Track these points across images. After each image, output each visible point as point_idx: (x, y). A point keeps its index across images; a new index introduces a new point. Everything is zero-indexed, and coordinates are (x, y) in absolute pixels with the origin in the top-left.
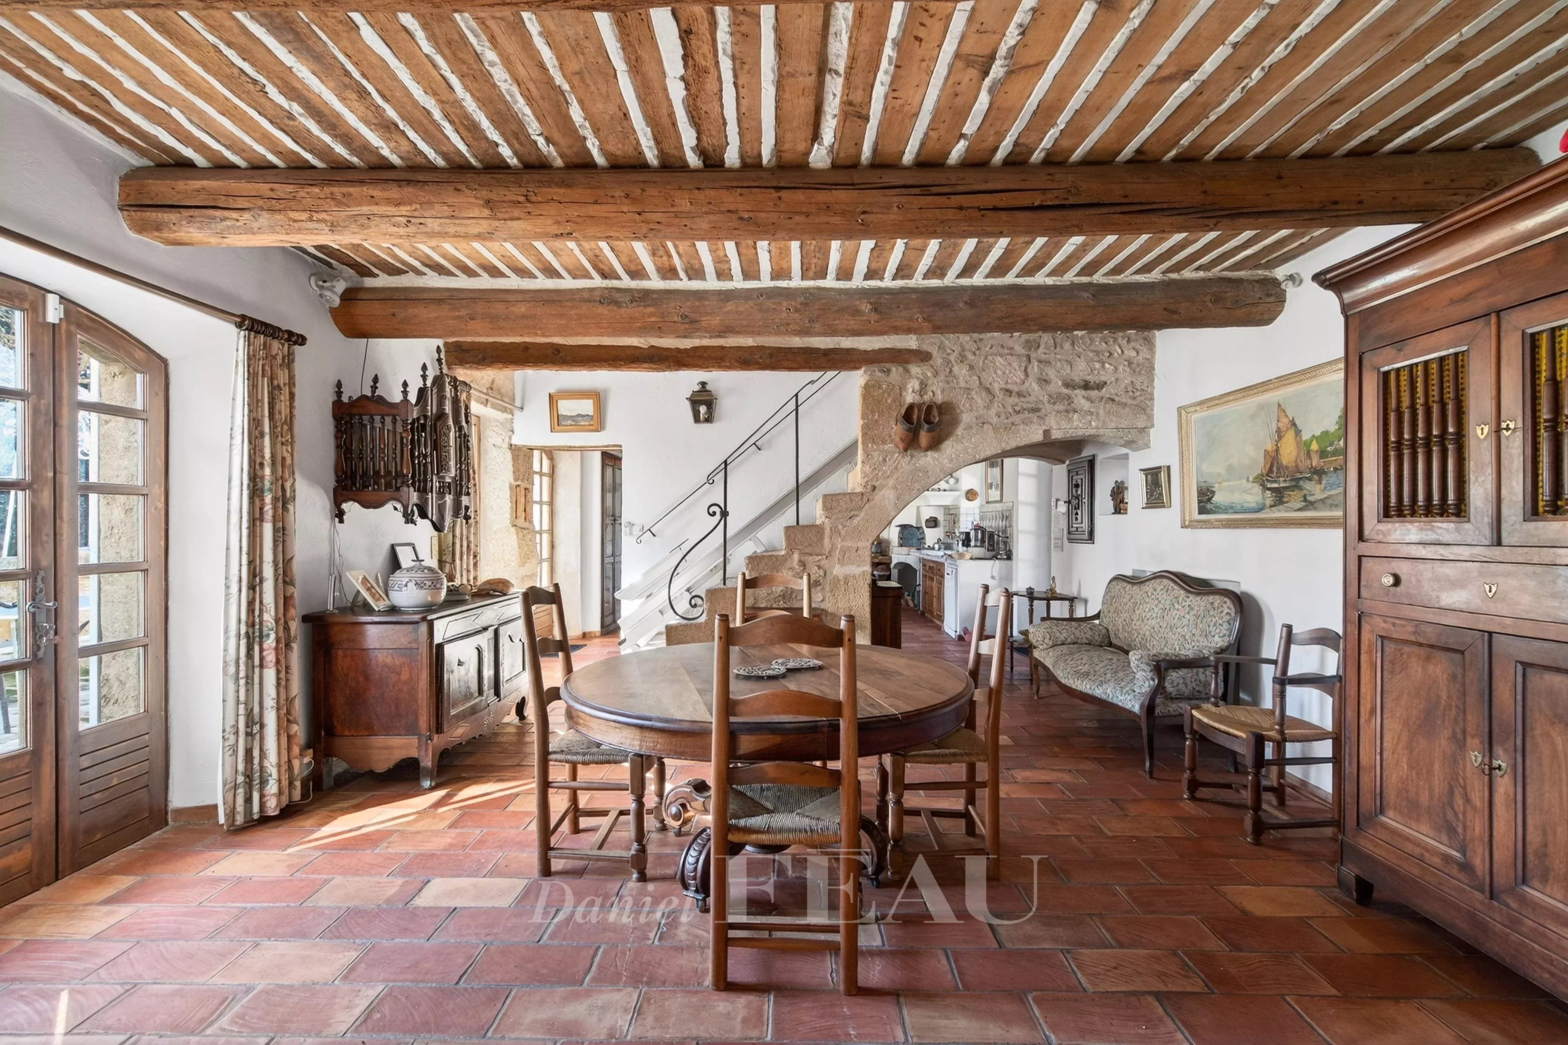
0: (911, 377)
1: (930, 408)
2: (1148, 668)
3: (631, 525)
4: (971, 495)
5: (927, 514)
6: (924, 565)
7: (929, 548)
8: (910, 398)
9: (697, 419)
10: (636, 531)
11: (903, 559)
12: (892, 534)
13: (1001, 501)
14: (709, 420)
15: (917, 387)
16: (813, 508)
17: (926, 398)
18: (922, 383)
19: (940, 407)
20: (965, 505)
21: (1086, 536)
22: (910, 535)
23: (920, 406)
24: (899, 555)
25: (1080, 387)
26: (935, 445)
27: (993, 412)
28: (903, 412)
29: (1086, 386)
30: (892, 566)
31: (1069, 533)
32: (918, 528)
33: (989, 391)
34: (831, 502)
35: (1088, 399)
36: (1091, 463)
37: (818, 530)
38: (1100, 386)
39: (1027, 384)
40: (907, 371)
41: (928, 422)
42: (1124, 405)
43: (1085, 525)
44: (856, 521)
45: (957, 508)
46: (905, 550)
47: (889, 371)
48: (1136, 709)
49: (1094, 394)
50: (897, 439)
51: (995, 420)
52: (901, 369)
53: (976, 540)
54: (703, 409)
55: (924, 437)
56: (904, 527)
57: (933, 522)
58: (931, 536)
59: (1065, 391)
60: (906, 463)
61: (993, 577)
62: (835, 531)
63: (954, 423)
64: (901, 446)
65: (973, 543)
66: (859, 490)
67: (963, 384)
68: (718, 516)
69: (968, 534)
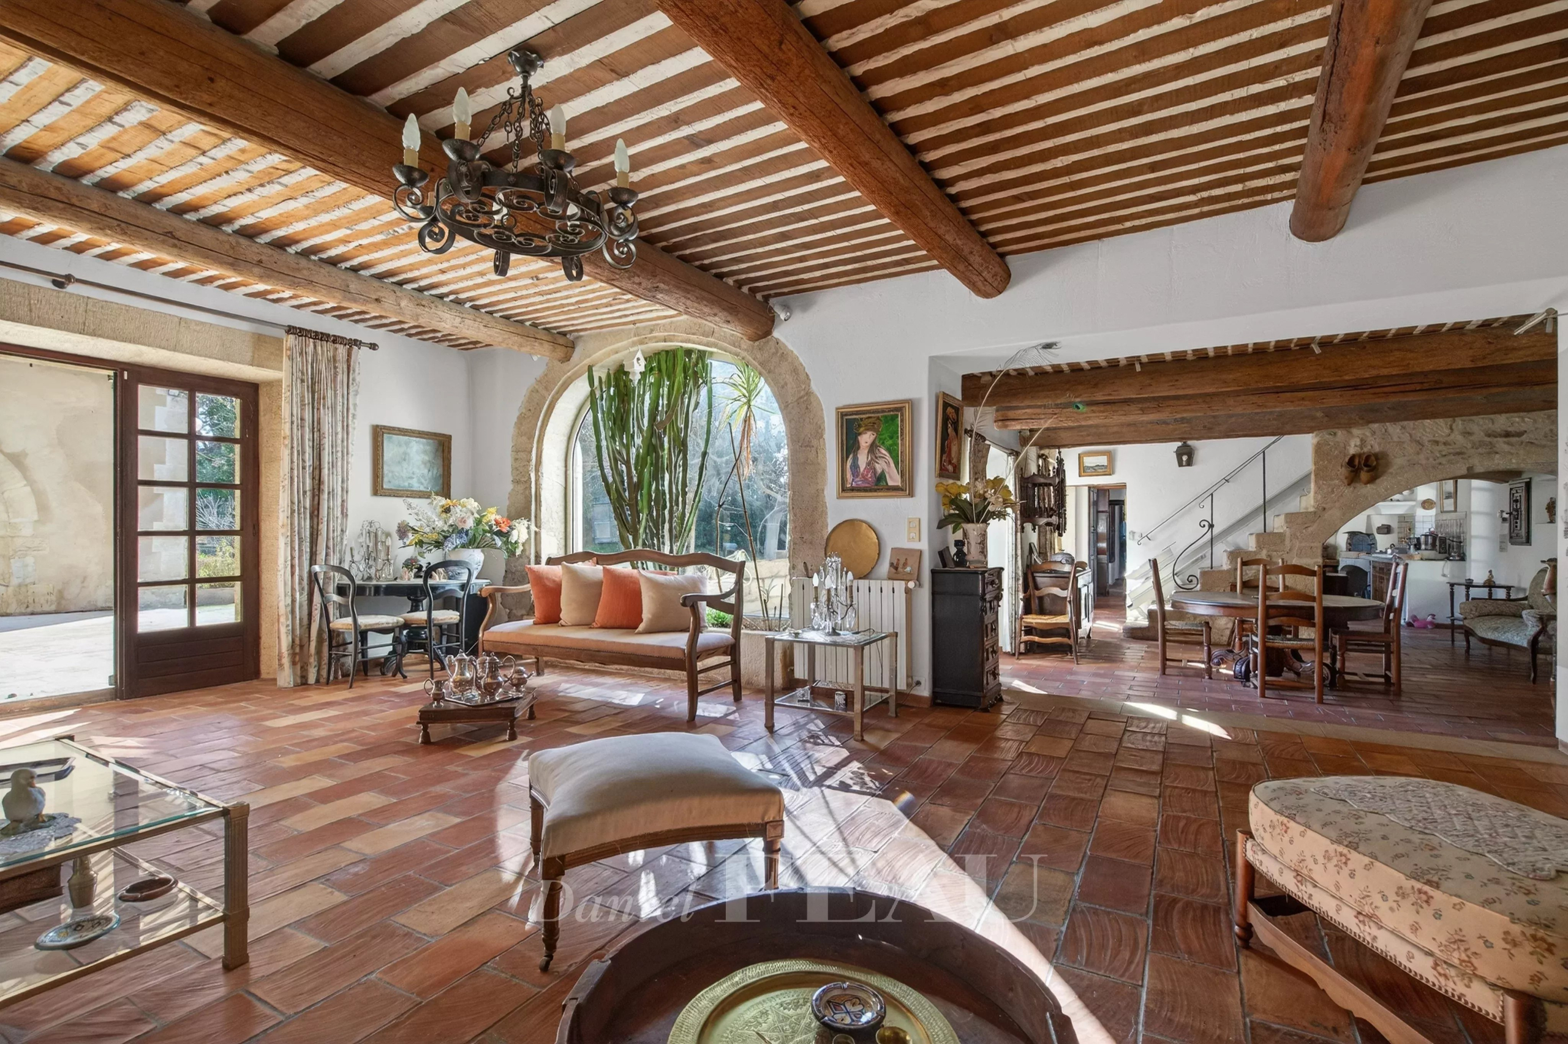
0: (1353, 436)
1: (1368, 457)
2: (1534, 620)
3: (1133, 533)
4: (1427, 504)
5: (1378, 522)
6: (1374, 567)
7: (1381, 552)
8: (1352, 451)
9: (1180, 464)
10: (1137, 537)
11: (1350, 562)
12: (1341, 539)
13: (1455, 511)
14: (1189, 463)
15: (1358, 443)
16: (1277, 523)
17: (1365, 450)
18: (1362, 440)
19: (1377, 456)
20: (1420, 513)
21: (1524, 540)
22: (1360, 541)
23: (1360, 455)
24: (1346, 559)
25: (1501, 436)
26: (1372, 480)
27: (1422, 456)
28: (1347, 460)
29: (1507, 435)
30: (1340, 568)
31: (1511, 537)
32: (1368, 535)
33: (1419, 443)
34: (1291, 518)
35: (1508, 443)
36: (1528, 486)
37: (1281, 536)
38: (1519, 434)
39: (1452, 436)
40: (1350, 433)
41: (1366, 465)
42: (1544, 446)
43: (1523, 532)
44: (1310, 529)
45: (1413, 516)
46: (1353, 554)
47: (1335, 434)
48: (1525, 645)
49: (1513, 440)
50: (1343, 477)
51: (1424, 462)
52: (1345, 432)
53: (1426, 544)
54: (1185, 458)
55: (1364, 475)
56: (1352, 535)
57: (1386, 529)
58: (1383, 542)
59: (1487, 439)
60: (1348, 491)
61: (1444, 575)
62: (1294, 536)
63: (1388, 465)
64: (1346, 482)
65: (1423, 547)
66: (1312, 509)
67: (1396, 439)
68: (1207, 528)
69: (1418, 539)
